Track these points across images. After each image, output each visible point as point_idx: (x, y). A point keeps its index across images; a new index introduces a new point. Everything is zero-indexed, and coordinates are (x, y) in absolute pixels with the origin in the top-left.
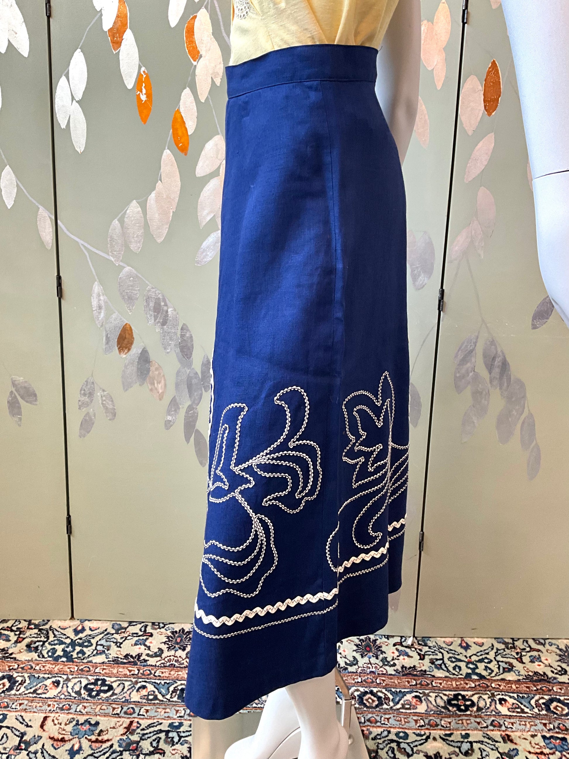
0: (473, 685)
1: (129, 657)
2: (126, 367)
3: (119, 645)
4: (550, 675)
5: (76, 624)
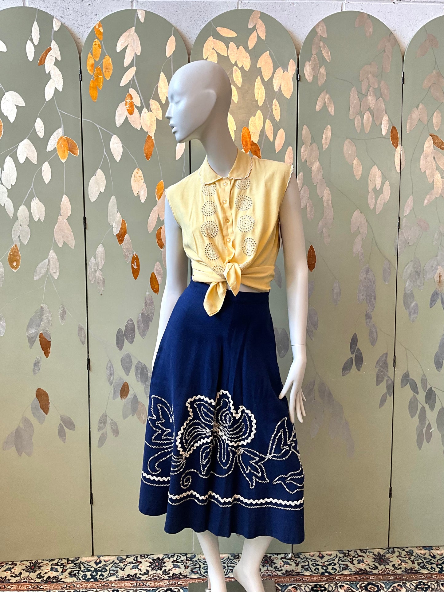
0: (326, 579)
1: (130, 576)
2: (125, 406)
3: (123, 569)
4: (368, 570)
5: (95, 558)
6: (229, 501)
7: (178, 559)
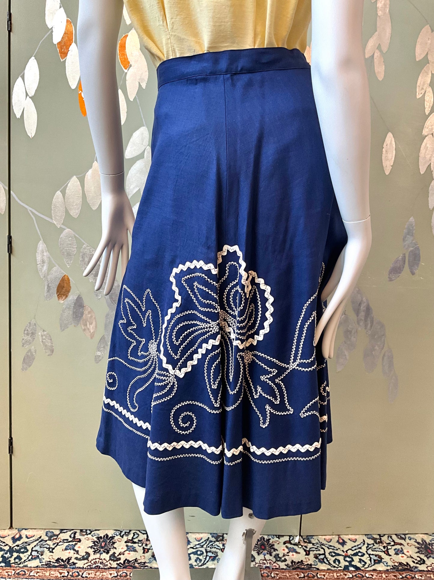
1: (60, 561)
2: (63, 311)
5: (14, 532)
7: (134, 537)
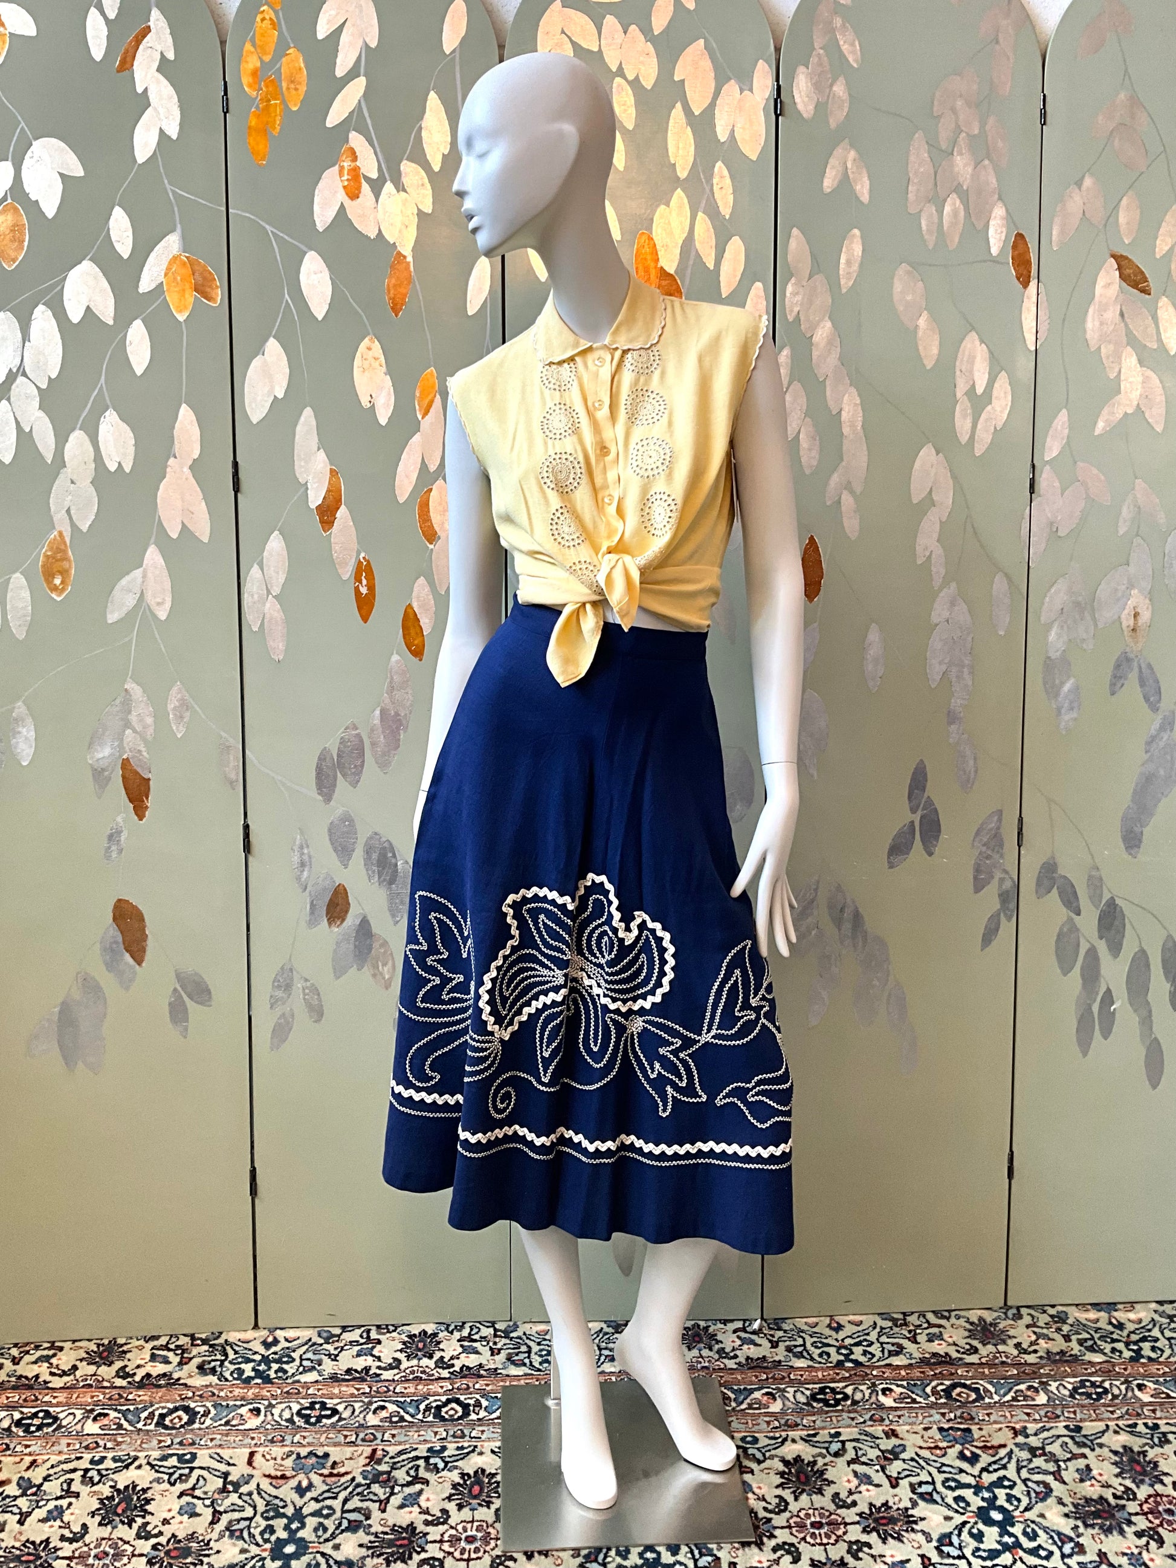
1: (353, 1372)
2: (338, 944)
5: (263, 1334)
6: (609, 1149)
7: (472, 1333)
